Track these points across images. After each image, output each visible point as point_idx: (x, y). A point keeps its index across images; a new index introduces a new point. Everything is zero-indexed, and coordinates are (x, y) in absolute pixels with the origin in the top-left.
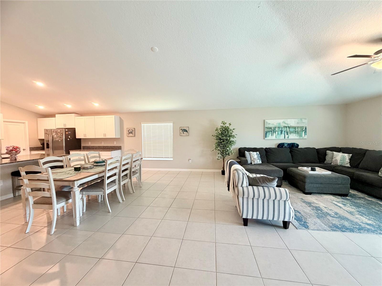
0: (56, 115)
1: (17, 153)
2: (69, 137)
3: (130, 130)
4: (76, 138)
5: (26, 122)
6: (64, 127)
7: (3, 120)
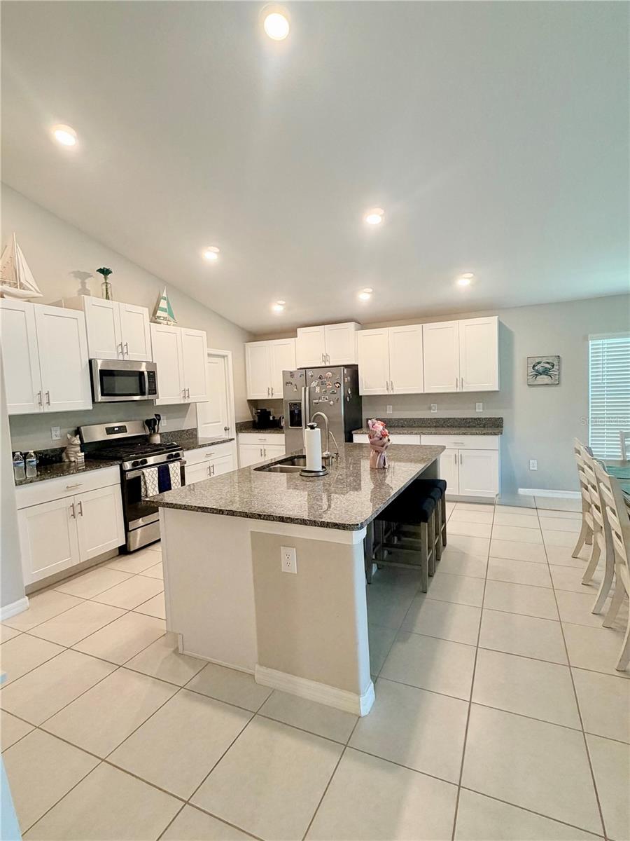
0: (298, 329)
2: (350, 392)
3: (542, 365)
4: (360, 394)
5: (229, 354)
6: (323, 365)
7: (206, 351)
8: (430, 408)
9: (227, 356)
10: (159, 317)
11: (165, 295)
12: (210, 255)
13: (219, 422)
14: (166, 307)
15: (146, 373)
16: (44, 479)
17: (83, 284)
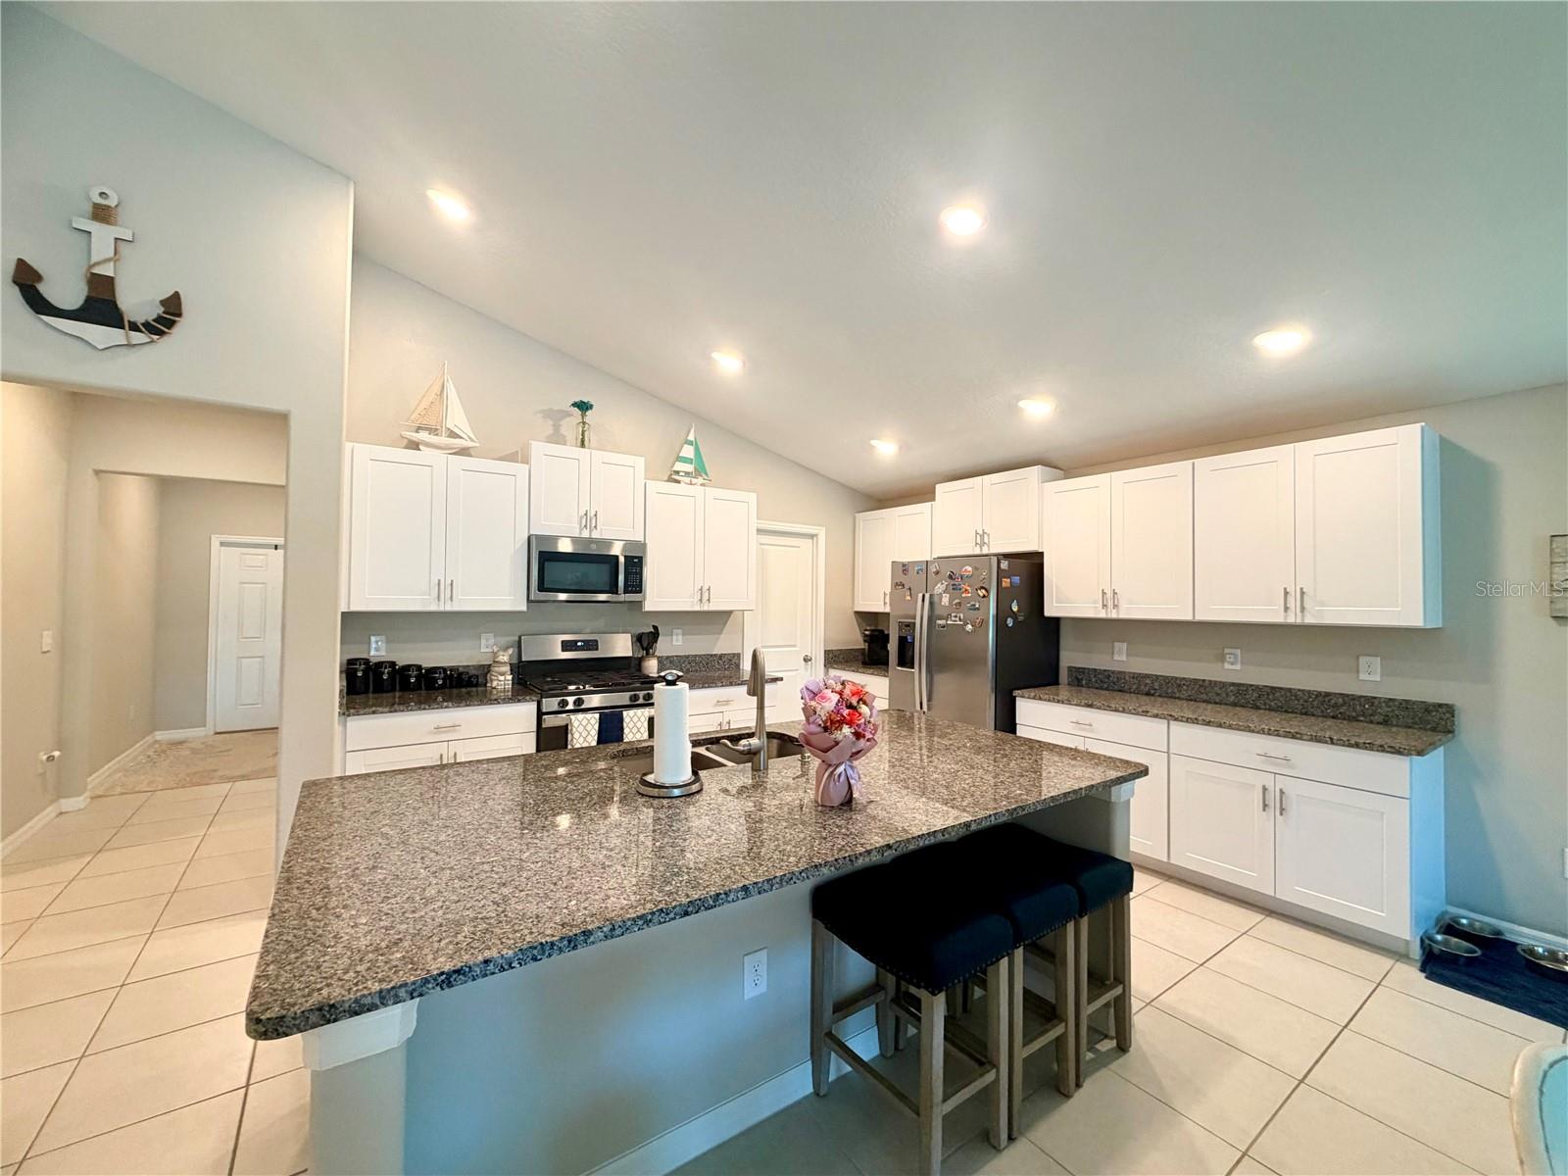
0: (937, 486)
1: (862, 743)
2: (1015, 608)
4: (1048, 613)
5: (822, 533)
6: (977, 551)
7: (755, 524)
8: (1222, 658)
9: (816, 535)
10: (677, 473)
11: (691, 437)
12: (728, 363)
13: (794, 646)
14: (692, 456)
15: (622, 559)
16: (396, 711)
17: (557, 427)
